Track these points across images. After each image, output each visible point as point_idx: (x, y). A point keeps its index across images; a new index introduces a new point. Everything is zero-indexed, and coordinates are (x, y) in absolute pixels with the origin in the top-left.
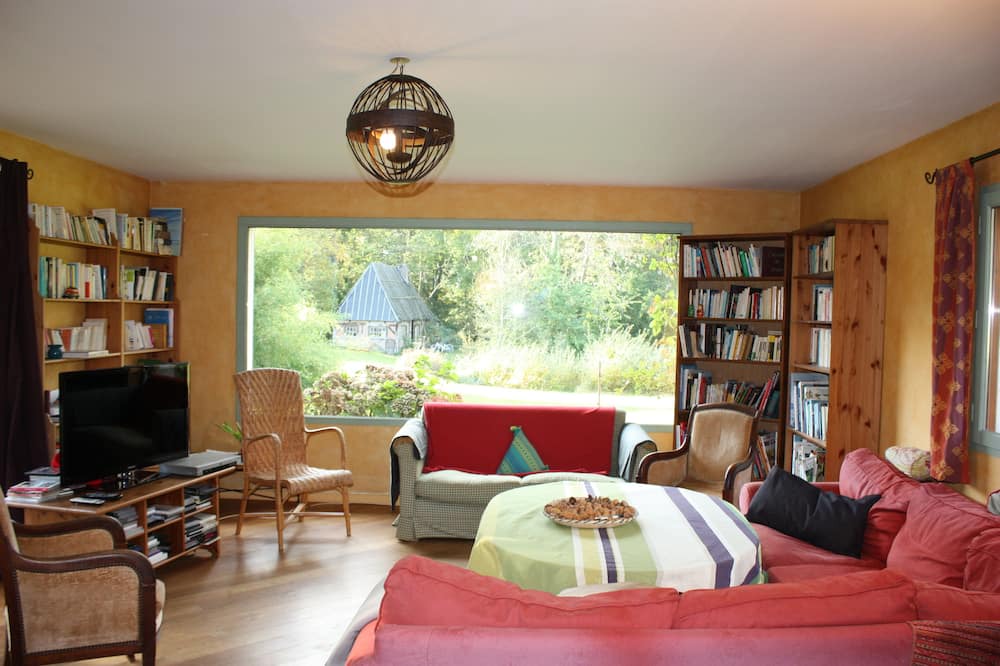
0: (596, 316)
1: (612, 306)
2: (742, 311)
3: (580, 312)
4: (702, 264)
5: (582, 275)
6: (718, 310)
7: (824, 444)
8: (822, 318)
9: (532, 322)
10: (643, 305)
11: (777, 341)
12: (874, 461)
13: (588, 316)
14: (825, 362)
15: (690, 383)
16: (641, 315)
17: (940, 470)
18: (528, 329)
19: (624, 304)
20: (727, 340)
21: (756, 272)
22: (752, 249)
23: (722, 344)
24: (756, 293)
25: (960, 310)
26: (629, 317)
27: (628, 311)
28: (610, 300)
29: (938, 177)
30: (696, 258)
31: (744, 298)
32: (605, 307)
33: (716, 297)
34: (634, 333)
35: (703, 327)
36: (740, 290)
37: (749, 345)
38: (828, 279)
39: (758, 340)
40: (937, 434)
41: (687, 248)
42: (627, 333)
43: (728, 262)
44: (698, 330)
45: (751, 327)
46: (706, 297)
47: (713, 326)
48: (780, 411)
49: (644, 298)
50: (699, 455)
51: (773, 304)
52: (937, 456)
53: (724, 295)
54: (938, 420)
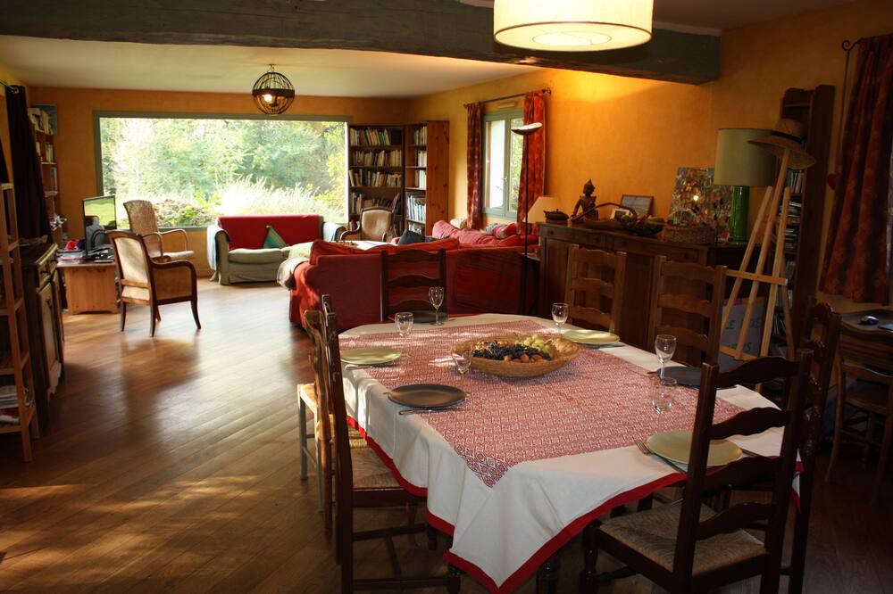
0: (216, 169)
1: (230, 159)
2: (381, 162)
3: (202, 165)
4: (360, 138)
5: (203, 133)
6: (368, 162)
7: (424, 222)
8: (420, 165)
9: (165, 175)
10: (255, 157)
11: (399, 177)
12: (446, 224)
13: (209, 168)
14: (423, 185)
15: (356, 200)
16: (253, 166)
17: (470, 225)
18: (161, 181)
19: (240, 156)
20: (374, 176)
21: (388, 143)
22: (386, 131)
23: (371, 179)
24: (388, 153)
25: (476, 161)
26: (244, 168)
27: (245, 164)
28: (227, 154)
29: (469, 107)
30: (357, 136)
31: (382, 156)
32: (223, 159)
33: (367, 155)
34: (254, 181)
35: (361, 171)
36: (380, 151)
37: (385, 180)
38: (423, 148)
39: (390, 176)
40: (469, 211)
41: (352, 130)
42: (248, 182)
43: (374, 138)
44: (358, 172)
45: (386, 171)
46: (361, 156)
47: (365, 170)
48: (402, 209)
49: (256, 151)
50: (367, 232)
51: (396, 158)
52: (470, 218)
53: (371, 154)
54: (469, 205)
